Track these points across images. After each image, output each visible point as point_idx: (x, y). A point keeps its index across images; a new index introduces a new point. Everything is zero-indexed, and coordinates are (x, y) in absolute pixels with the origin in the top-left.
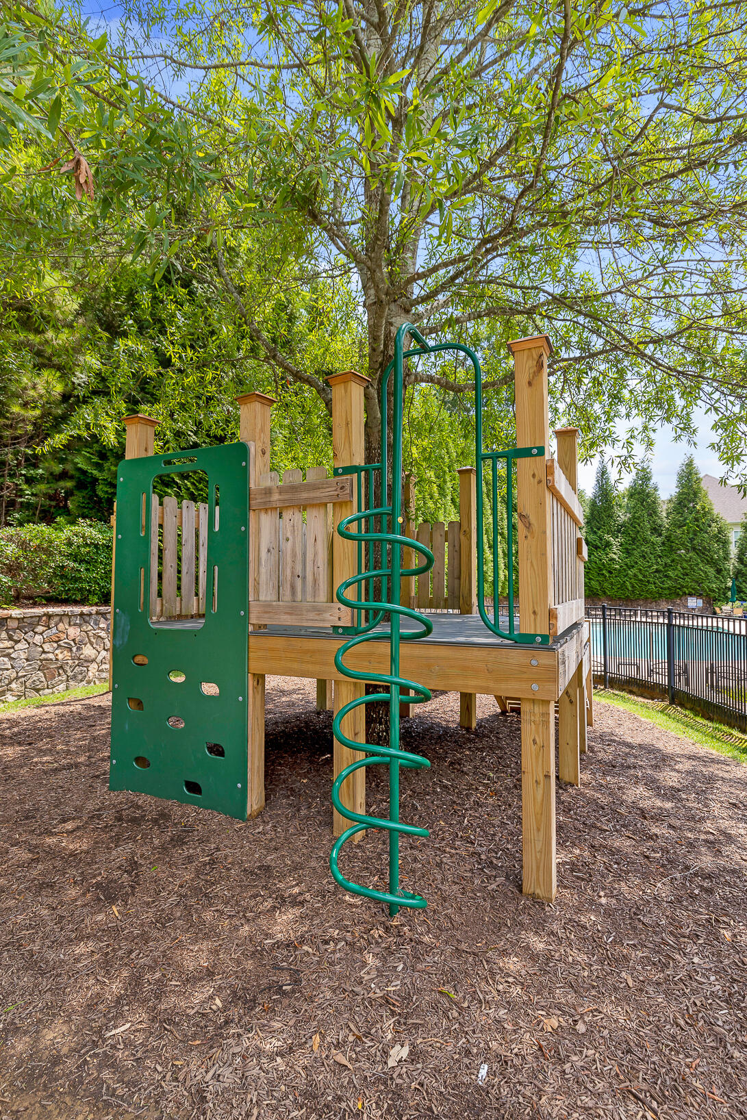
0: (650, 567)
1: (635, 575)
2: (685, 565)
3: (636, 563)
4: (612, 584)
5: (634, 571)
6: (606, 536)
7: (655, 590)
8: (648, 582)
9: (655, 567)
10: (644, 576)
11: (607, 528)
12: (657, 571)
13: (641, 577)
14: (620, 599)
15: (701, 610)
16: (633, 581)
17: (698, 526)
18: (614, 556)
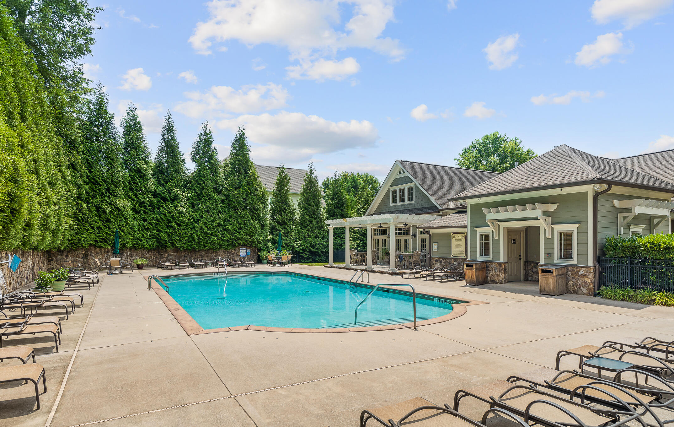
0: (214, 221)
1: (201, 228)
2: (240, 220)
3: (202, 217)
4: (180, 236)
5: (201, 224)
6: (175, 190)
7: (217, 242)
8: (212, 234)
9: (218, 221)
10: (209, 229)
11: (175, 181)
12: (219, 225)
13: (206, 230)
14: (186, 250)
15: (250, 258)
16: (199, 232)
17: (250, 189)
18: (183, 209)
